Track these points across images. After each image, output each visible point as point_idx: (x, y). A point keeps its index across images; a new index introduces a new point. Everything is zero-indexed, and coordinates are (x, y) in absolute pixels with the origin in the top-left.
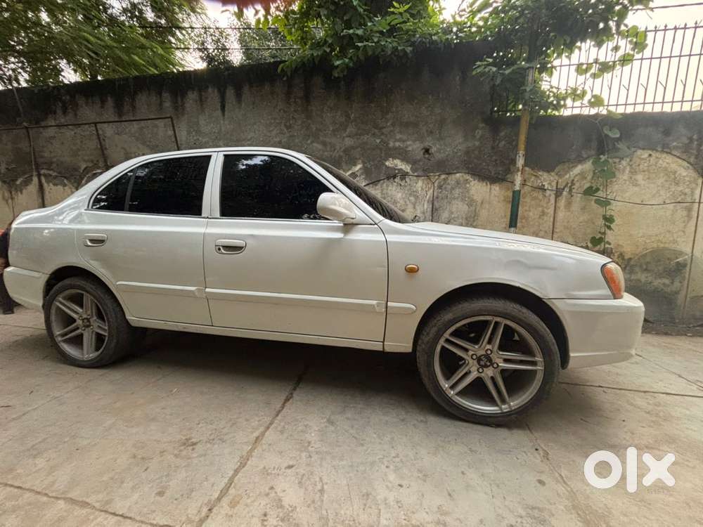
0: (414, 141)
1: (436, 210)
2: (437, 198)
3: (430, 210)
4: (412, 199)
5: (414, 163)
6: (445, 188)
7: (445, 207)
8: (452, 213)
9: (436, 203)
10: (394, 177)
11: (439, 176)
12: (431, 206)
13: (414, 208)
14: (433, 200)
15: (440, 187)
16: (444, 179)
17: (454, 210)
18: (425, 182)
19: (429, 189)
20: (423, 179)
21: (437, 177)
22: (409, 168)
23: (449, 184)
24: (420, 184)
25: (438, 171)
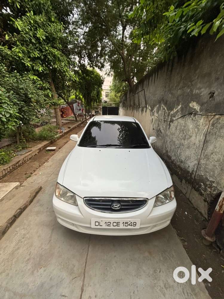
0: (206, 88)
1: (207, 142)
2: (210, 133)
3: (203, 140)
4: (196, 130)
5: (202, 104)
6: (217, 126)
7: (212, 141)
8: (216, 148)
9: (207, 137)
10: (191, 114)
11: (214, 115)
12: (204, 138)
13: (196, 137)
14: (206, 134)
15: (213, 125)
16: (218, 119)
17: (217, 145)
18: (205, 120)
19: (206, 125)
20: (204, 117)
21: (212, 117)
22: (199, 108)
23: (220, 123)
24: (202, 121)
25: (215, 112)
